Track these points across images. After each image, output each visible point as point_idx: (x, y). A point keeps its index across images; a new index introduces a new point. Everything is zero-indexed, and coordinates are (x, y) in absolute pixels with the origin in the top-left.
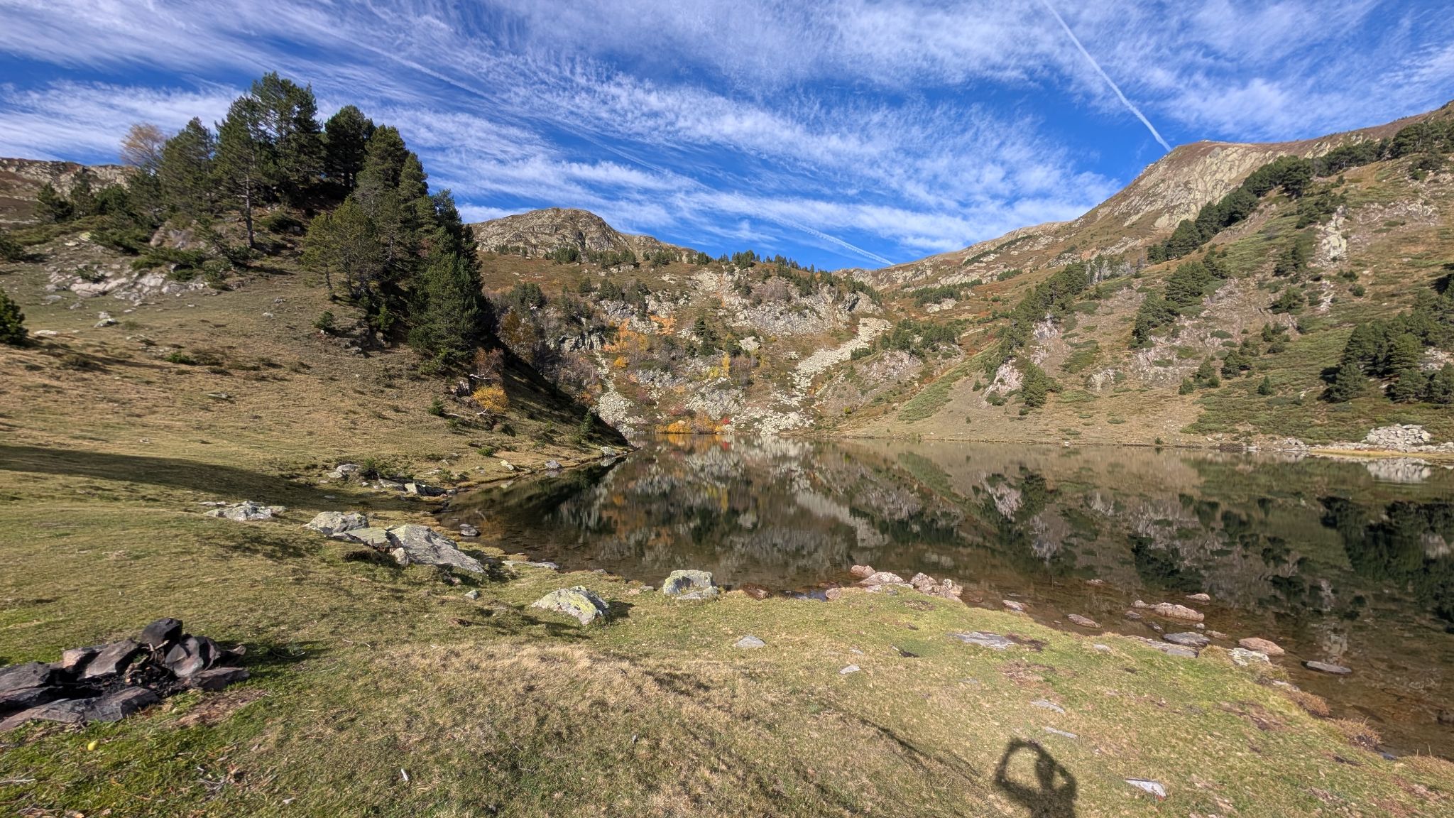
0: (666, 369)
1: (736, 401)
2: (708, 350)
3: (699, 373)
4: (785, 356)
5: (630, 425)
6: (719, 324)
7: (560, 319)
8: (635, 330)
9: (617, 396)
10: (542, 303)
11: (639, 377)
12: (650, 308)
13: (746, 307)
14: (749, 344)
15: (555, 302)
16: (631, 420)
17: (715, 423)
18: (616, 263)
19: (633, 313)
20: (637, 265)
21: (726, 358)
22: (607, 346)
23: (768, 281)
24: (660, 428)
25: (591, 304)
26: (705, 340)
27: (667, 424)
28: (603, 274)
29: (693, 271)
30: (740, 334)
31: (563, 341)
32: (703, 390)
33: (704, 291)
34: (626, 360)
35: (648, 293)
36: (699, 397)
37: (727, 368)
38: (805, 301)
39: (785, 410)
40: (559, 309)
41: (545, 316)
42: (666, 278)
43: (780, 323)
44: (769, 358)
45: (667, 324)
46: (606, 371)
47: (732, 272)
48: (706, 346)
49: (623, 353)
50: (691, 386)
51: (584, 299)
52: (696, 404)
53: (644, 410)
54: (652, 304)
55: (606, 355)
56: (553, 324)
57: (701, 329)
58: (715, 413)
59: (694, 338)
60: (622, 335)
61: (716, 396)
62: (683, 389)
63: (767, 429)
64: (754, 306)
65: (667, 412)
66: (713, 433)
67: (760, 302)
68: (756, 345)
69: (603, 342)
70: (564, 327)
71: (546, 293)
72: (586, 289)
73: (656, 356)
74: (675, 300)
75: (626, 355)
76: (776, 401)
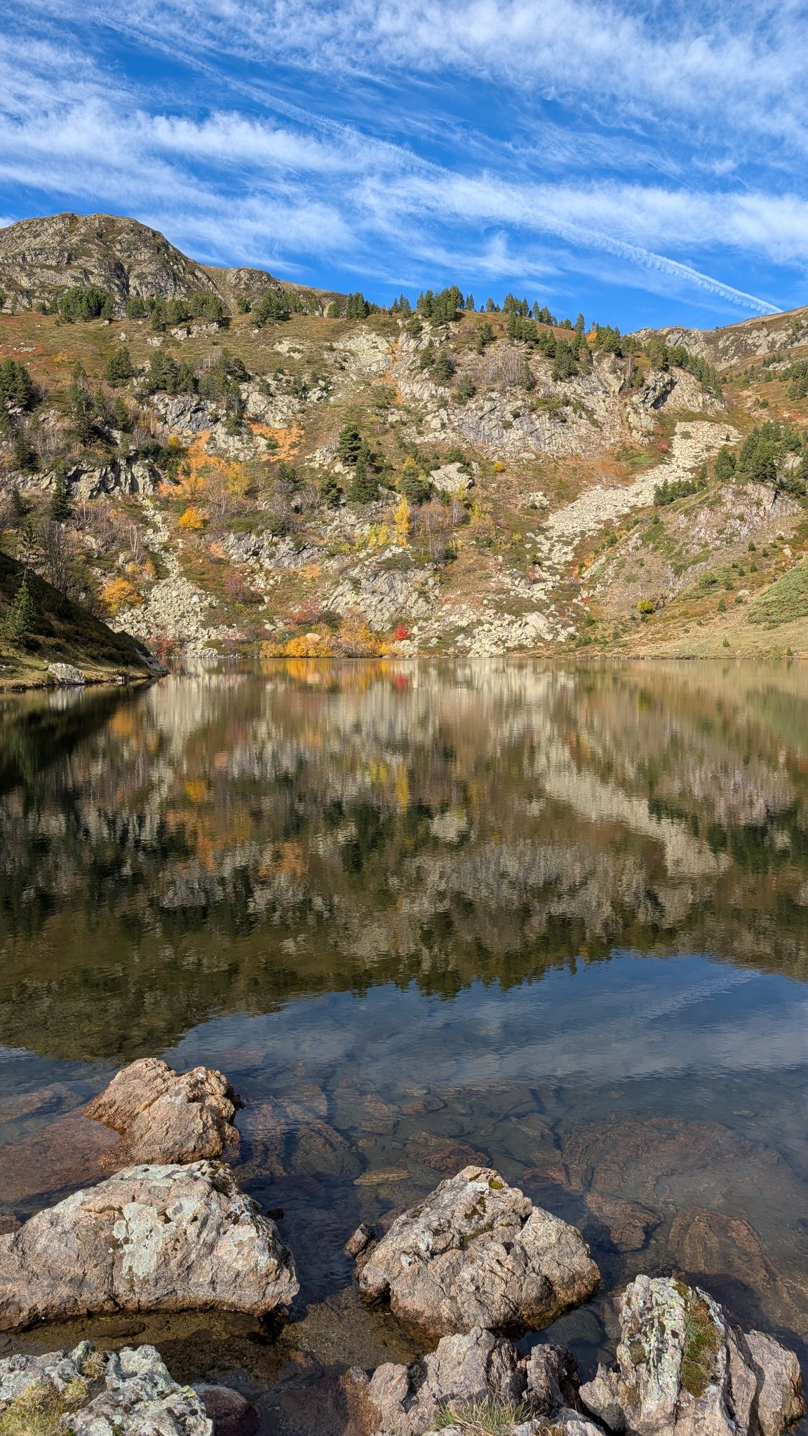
0: (282, 530)
1: (422, 594)
2: (367, 492)
3: (349, 539)
4: (522, 501)
5: (209, 644)
6: (389, 440)
7: (68, 433)
8: (221, 454)
9: (188, 587)
10: (32, 400)
11: (231, 548)
12: (252, 409)
13: (443, 404)
14: (450, 479)
15: (59, 397)
16: (214, 634)
17: (380, 637)
18: (184, 319)
19: (216, 420)
20: (224, 323)
21: (402, 507)
22: (166, 487)
23: (490, 350)
24: (269, 648)
25: (131, 403)
26: (361, 470)
27: (283, 640)
28: (156, 342)
29: (337, 332)
30: (430, 461)
31: (76, 477)
32: (355, 573)
33: (360, 372)
34: (203, 513)
35: (246, 378)
36: (347, 586)
37: (403, 527)
38: (563, 389)
39: (518, 608)
40: (66, 413)
41: (37, 426)
42: (283, 348)
43: (514, 435)
44: (489, 506)
45: (285, 441)
46: (163, 536)
47: (416, 332)
48: (362, 483)
49: (195, 500)
50: (334, 564)
51: (117, 393)
52: (343, 600)
53: (240, 613)
54: (255, 401)
55: (164, 504)
56: (54, 443)
57: (352, 449)
58: (380, 619)
59: (339, 467)
60: (195, 463)
61: (381, 584)
62: (316, 570)
63: (483, 646)
64: (460, 400)
65: (286, 616)
66: (374, 656)
67: (472, 393)
68: (464, 480)
69: (156, 479)
70: (78, 448)
71: (40, 380)
72: (121, 373)
73: (262, 505)
74: (301, 391)
75: (204, 502)
76: (501, 591)
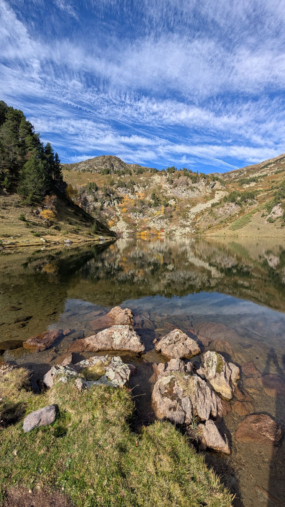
0: (141, 212)
1: (166, 224)
2: (156, 205)
3: (153, 213)
4: (185, 206)
5: (127, 233)
6: (161, 195)
7: (103, 195)
8: (130, 198)
9: (124, 222)
10: (97, 189)
11: (131, 215)
12: (135, 190)
13: (171, 188)
14: (172, 202)
15: (101, 189)
16: (128, 231)
17: (158, 232)
18: (124, 174)
19: (129, 192)
20: (131, 174)
21: (163, 208)
22: (120, 204)
23: (180, 178)
24: (138, 234)
25: (114, 189)
26: (155, 201)
27: (140, 232)
28: (118, 178)
29: (151, 175)
30: (168, 199)
31: (104, 203)
32: (154, 220)
33: (155, 183)
34: (127, 209)
35: (135, 184)
36: (152, 222)
37: (163, 211)
38: (194, 185)
39: (184, 226)
40: (103, 191)
41: (98, 194)
42: (141, 179)
43: (184, 194)
44: (179, 207)
45: (141, 196)
46: (119, 213)
47: (166, 175)
48: (155, 203)
49: (125, 207)
50: (150, 218)
51: (111, 187)
52: (151, 225)
53: (132, 227)
54: (136, 188)
55: (120, 207)
56: (100, 197)
57: (154, 197)
58: (158, 228)
59: (151, 200)
61: (159, 222)
62: (147, 219)
63: (178, 233)
64: (174, 187)
65: (141, 228)
66: (157, 235)
67: (176, 186)
68: (174, 202)
69: (118, 203)
70: (105, 197)
71: (98, 185)
72: (112, 184)
73: (137, 207)
74: (144, 186)
75: (127, 207)
76: (181, 223)
